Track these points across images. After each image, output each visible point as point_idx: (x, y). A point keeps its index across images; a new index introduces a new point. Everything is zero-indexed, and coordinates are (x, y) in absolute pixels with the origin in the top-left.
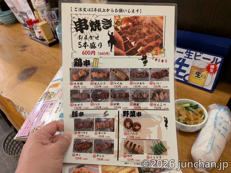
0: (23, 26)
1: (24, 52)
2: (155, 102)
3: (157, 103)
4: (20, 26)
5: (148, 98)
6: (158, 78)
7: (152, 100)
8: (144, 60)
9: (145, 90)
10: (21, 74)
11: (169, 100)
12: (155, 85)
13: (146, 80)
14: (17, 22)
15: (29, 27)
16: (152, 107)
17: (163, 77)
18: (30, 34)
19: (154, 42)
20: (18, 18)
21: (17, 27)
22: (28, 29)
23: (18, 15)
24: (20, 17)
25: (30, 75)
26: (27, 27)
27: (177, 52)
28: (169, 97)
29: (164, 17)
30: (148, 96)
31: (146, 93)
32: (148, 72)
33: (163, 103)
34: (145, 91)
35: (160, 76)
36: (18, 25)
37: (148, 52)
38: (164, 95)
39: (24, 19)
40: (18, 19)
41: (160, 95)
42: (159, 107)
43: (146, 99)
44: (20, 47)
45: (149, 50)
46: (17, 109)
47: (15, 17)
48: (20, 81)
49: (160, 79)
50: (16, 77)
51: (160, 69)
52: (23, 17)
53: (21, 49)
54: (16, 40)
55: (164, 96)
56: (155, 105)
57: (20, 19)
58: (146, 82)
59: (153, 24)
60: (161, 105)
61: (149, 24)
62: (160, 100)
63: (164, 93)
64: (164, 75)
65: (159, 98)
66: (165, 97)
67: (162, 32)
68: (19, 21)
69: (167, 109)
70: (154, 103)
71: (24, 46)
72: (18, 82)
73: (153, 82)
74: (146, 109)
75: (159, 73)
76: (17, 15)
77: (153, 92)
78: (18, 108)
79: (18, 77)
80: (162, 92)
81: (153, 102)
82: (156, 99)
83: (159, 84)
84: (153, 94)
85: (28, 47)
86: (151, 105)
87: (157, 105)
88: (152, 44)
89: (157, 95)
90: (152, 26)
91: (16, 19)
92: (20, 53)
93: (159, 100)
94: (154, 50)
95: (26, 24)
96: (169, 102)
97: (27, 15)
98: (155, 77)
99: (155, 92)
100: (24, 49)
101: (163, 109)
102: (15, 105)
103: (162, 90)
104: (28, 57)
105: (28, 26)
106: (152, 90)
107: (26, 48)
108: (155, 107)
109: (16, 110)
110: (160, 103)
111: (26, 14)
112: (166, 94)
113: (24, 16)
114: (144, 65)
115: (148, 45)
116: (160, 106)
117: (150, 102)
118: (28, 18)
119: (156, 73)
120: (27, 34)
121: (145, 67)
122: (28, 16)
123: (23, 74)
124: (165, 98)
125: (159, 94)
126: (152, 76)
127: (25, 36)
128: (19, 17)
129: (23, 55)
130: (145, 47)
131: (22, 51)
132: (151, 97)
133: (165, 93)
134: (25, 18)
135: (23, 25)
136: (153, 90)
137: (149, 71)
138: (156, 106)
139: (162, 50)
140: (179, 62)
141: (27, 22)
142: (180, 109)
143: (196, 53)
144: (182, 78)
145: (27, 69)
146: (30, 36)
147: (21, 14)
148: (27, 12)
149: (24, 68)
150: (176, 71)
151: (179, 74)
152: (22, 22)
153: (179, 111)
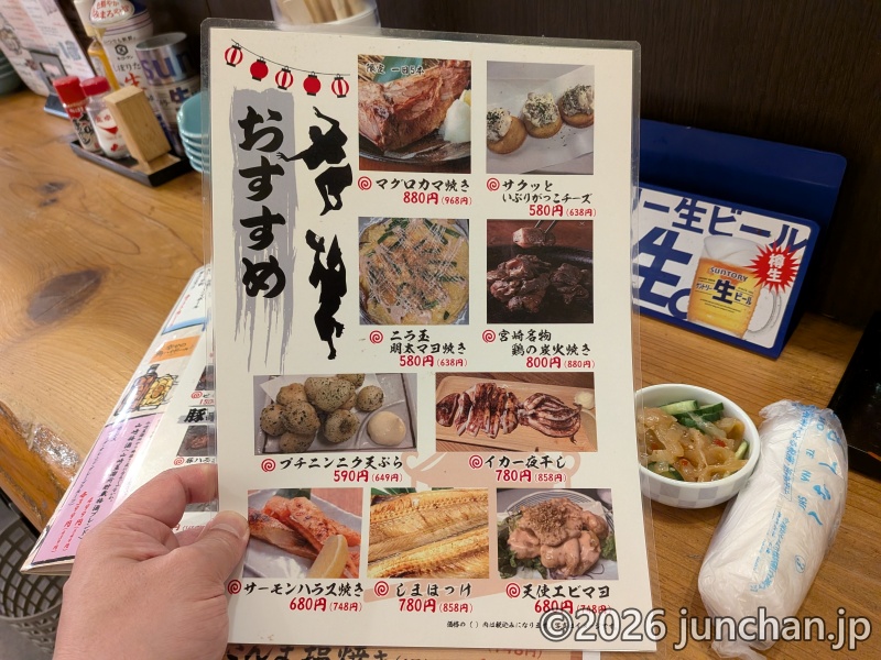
0: (48, 106)
1: (53, 210)
10: (41, 297)
15: (68, 109)
18: (74, 139)
20: (24, 72)
22: (66, 115)
23: (23, 61)
24: (33, 68)
25: (76, 302)
26: (62, 110)
27: (647, 205)
39: (48, 78)
40: (23, 77)
44: (35, 189)
46: (25, 436)
47: (11, 68)
48: (35, 324)
50: (19, 308)
52: (44, 70)
53: (39, 196)
54: (18, 160)
57: (31, 78)
68: (30, 85)
71: (52, 184)
72: (27, 330)
76: (18, 62)
78: (30, 432)
79: (27, 311)
85: (68, 189)
91: (16, 76)
92: (34, 213)
95: (57, 98)
97: (60, 61)
100: (53, 196)
102: (16, 420)
104: (69, 229)
105: (65, 105)
107: (59, 194)
109: (22, 438)
111: (55, 59)
113: (47, 67)
118: (66, 74)
120: (62, 136)
122: (64, 63)
123: (47, 296)
127: (55, 144)
128: (28, 69)
129: (48, 221)
131: (43, 204)
134: (53, 75)
135: (45, 101)
140: (655, 242)
141: (59, 88)
142: (657, 424)
143: (716, 211)
144: (664, 306)
145: (64, 276)
146: (75, 146)
147: (37, 55)
148: (60, 48)
149: (51, 274)
150: (643, 279)
151: (652, 291)
152: (41, 87)
153: (652, 428)
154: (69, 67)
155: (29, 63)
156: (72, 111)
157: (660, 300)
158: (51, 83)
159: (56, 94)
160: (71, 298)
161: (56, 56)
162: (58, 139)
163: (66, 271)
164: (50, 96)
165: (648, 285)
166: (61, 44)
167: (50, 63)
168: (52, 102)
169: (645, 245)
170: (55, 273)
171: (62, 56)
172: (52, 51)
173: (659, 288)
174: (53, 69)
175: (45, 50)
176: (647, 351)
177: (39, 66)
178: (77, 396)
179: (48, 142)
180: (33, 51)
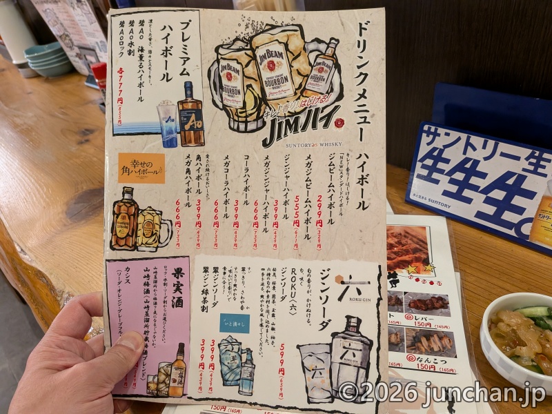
0: (87, 82)
1: (86, 146)
2: (421, 353)
3: (424, 357)
4: (80, 81)
5: (403, 345)
6: (425, 310)
7: (412, 349)
8: (392, 279)
9: (395, 328)
10: (75, 203)
11: (455, 352)
12: (418, 321)
13: (397, 311)
14: (72, 71)
15: (99, 83)
16: (414, 365)
17: (437, 308)
18: (101, 102)
19: (411, 256)
20: (75, 61)
21: (71, 84)
22: (98, 87)
23: (75, 54)
24: (80, 58)
25: (97, 208)
26: (95, 83)
27: (503, 154)
28: (453, 346)
29: (427, 229)
30: (402, 340)
31: (396, 334)
32: (400, 297)
33: (439, 358)
34: (394, 330)
35: (430, 306)
36: (75, 79)
37: (400, 268)
38: (441, 343)
39: (89, 65)
40: (74, 63)
41: (432, 340)
42: (429, 365)
43: (397, 345)
44: (76, 133)
45: (402, 266)
46: (59, 299)
47: (67, 58)
48: (70, 222)
49: (428, 312)
50: (60, 210)
51: (428, 294)
52: (86, 59)
53: (78, 138)
54: (67, 114)
55: (442, 345)
56: (421, 361)
57: (79, 64)
58: (397, 313)
59: (407, 235)
60: (436, 361)
61: (400, 234)
62: (431, 352)
63: (441, 339)
64: (437, 305)
65: (429, 346)
66: (445, 346)
67: (426, 244)
68: (78, 69)
69: (451, 372)
70: (417, 356)
71: (87, 130)
72: (65, 225)
73: (414, 315)
74: (398, 366)
75: (425, 301)
76: (71, 54)
77: (414, 334)
78: (62, 296)
79: (66, 213)
80: (435, 336)
81: (414, 353)
82: (422, 348)
83: (428, 321)
84: (414, 338)
85: (96, 133)
86: (410, 359)
87: (424, 360)
88: (406, 258)
89: (424, 340)
90: (405, 236)
91: (70, 63)
92: (74, 148)
93: (429, 350)
94: (413, 265)
95: (93, 76)
96: (456, 357)
97: (96, 53)
98: (417, 307)
99: (418, 334)
100: (86, 138)
101: (441, 370)
102: (53, 287)
103: (437, 332)
104: (95, 159)
105: (97, 81)
106: (410, 329)
107: (90, 137)
108: (420, 363)
109: (57, 300)
110: (431, 358)
111: (93, 52)
112: (446, 341)
113: (88, 57)
114: (393, 287)
115: (400, 259)
116: (432, 364)
117: (407, 352)
118: (99, 61)
119: (419, 300)
120: (94, 100)
121: (394, 289)
122: (98, 55)
123: (78, 203)
124: (444, 348)
125: (428, 340)
126: (409, 305)
127: (90, 105)
128: (77, 59)
129: (83, 153)
130: (394, 261)
131: (81, 143)
132: (410, 342)
133: (442, 337)
134: (91, 62)
135: (85, 79)
136: (414, 330)
137: (402, 297)
138: (423, 362)
139: (428, 267)
140: (507, 182)
141: (95, 70)
142: (517, 324)
144: (511, 229)
145: (90, 190)
146: (102, 106)
147: (82, 50)
148: (96, 45)
149: (82, 188)
150: (496, 208)
151: (502, 218)
152: (85, 70)
153: (515, 328)
154: (101, 57)
155: (78, 55)
156: (101, 84)
157: (509, 225)
158: (90, 67)
159: (93, 74)
160: (94, 205)
161: (94, 50)
162: (92, 102)
163: (92, 187)
164: (89, 75)
165: (499, 213)
166: (97, 43)
167: (90, 55)
168: (90, 79)
169: (499, 183)
170: (85, 188)
171: (98, 50)
172: (91, 47)
173: (508, 216)
174: (92, 59)
175: (87, 47)
176: (499, 263)
177: (84, 58)
178: (94, 274)
179: (87, 104)
180: (80, 48)
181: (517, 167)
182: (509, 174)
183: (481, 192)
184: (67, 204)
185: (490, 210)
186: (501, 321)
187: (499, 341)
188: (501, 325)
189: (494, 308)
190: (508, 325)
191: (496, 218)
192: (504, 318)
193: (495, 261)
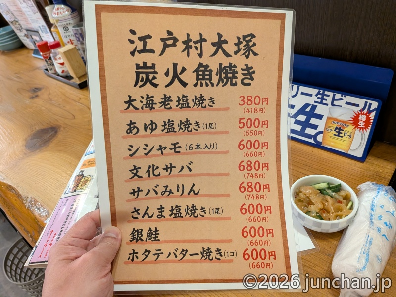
0: (34, 54)
1: (36, 100)
4: (28, 53)
10: (31, 139)
14: (22, 46)
18: (45, 68)
20: (23, 39)
21: (22, 56)
22: (42, 58)
23: (23, 35)
24: (28, 38)
25: (47, 141)
26: (40, 55)
27: (302, 93)
36: (25, 52)
39: (34, 42)
40: (23, 41)
44: (28, 91)
46: (25, 202)
47: (18, 38)
48: (28, 152)
50: (21, 144)
52: (32, 38)
53: (30, 94)
54: (20, 78)
57: (27, 42)
68: (26, 45)
71: (36, 88)
72: (25, 154)
76: (21, 35)
78: (26, 200)
79: (26, 146)
85: (43, 91)
91: (20, 41)
92: (28, 102)
97: (39, 34)
100: (36, 94)
102: (20, 195)
104: (43, 108)
107: (39, 93)
109: (23, 203)
113: (33, 37)
118: (42, 40)
120: (40, 67)
122: (41, 35)
123: (34, 138)
127: (37, 71)
128: (25, 38)
129: (34, 105)
131: (32, 98)
134: (36, 40)
135: (32, 52)
140: (306, 110)
141: (39, 46)
142: (310, 193)
143: (334, 95)
144: (311, 139)
145: (41, 130)
146: (46, 71)
147: (29, 32)
148: (39, 29)
149: (36, 129)
150: (301, 126)
151: (306, 132)
152: (31, 46)
153: (308, 195)
154: (43, 36)
155: (26, 35)
156: (44, 56)
157: (309, 136)
158: (35, 44)
159: (37, 49)
160: (45, 139)
161: (37, 32)
162: (38, 68)
163: (42, 127)
164: (35, 49)
165: (303, 129)
166: (39, 27)
167: (35, 35)
168: (36, 52)
169: (302, 111)
170: (37, 128)
171: (40, 32)
172: (36, 30)
173: (309, 131)
174: (36, 38)
175: (32, 29)
176: (304, 159)
177: (30, 37)
178: (48, 184)
179: (34, 70)
180: (27, 30)
181: (311, 100)
182: (307, 105)
183: (292, 117)
184: (25, 140)
185: (298, 128)
186: (301, 192)
187: (300, 204)
188: (301, 194)
189: (296, 185)
190: (305, 194)
191: (302, 133)
192: (303, 190)
193: (302, 158)
